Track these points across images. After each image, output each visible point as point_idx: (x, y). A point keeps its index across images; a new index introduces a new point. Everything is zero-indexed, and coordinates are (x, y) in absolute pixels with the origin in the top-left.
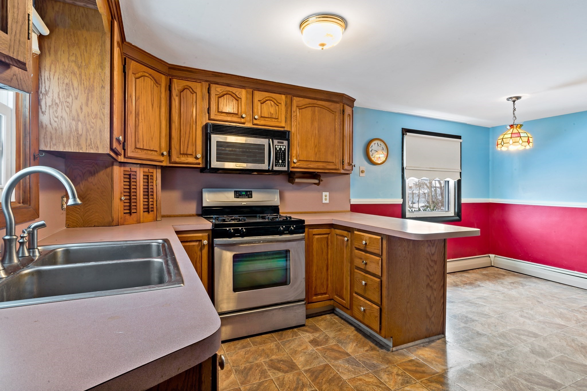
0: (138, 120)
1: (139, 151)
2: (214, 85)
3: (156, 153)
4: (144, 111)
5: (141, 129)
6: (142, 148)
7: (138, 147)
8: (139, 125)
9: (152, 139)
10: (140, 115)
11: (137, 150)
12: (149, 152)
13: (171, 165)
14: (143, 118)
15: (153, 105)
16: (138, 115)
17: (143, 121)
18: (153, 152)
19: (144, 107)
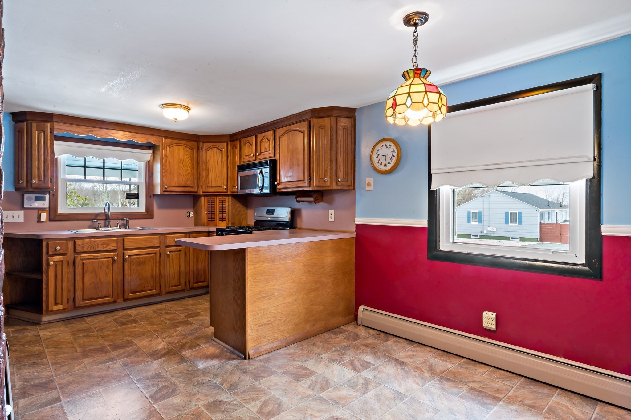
0: (209, 172)
1: (210, 188)
2: (243, 139)
3: (221, 188)
4: (212, 166)
5: (211, 176)
6: (211, 186)
7: (208, 186)
8: (209, 175)
9: (217, 180)
10: (210, 169)
11: (209, 188)
12: (216, 188)
13: (232, 194)
14: (211, 171)
15: (218, 162)
16: (209, 169)
17: (212, 172)
18: (220, 188)
19: (212, 164)
